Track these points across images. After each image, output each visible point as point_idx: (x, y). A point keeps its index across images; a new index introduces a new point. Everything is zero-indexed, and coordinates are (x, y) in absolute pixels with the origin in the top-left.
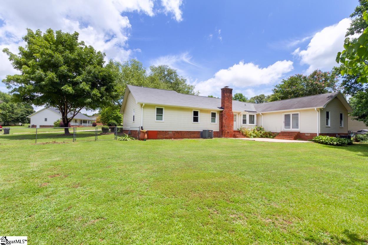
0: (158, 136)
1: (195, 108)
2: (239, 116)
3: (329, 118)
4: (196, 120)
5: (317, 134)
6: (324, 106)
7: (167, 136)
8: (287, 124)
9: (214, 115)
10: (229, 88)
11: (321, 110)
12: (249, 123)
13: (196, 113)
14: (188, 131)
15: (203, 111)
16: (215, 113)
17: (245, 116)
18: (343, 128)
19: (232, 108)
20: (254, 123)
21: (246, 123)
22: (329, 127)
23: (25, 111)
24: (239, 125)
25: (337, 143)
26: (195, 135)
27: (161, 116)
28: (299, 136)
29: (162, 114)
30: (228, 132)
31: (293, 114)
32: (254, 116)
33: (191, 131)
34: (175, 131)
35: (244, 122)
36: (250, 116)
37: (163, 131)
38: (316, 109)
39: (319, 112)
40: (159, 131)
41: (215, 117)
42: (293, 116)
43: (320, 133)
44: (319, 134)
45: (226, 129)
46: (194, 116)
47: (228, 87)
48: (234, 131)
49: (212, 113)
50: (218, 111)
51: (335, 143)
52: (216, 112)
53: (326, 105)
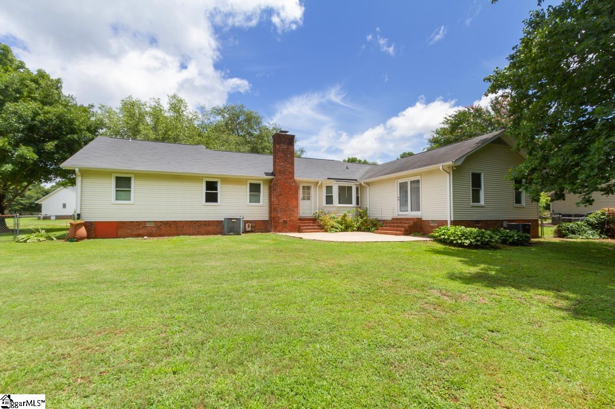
0: (120, 232)
1: (208, 174)
2: (317, 188)
3: (480, 187)
4: (212, 197)
5: (447, 221)
6: (456, 160)
7: (141, 232)
8: (403, 202)
9: (255, 188)
10: (288, 133)
11: (457, 171)
12: (339, 203)
13: (211, 186)
14: (192, 222)
15: (228, 180)
16: (259, 185)
17: (329, 189)
18: (524, 208)
19: (295, 175)
20: (351, 203)
21: (332, 203)
22: (483, 207)
23: (43, 193)
24: (318, 207)
25: (471, 242)
26: (210, 228)
27: (128, 193)
28: (417, 227)
29: (130, 187)
30: (285, 222)
31: (411, 182)
32: (351, 187)
33: (200, 221)
34: (162, 222)
35: (329, 200)
36: (341, 189)
37: (132, 222)
38: (441, 168)
39: (450, 174)
40: (121, 222)
41: (260, 192)
42: (412, 185)
43: (452, 219)
44: (451, 221)
45: (280, 215)
46: (206, 190)
47: (286, 132)
48: (301, 219)
49: (250, 184)
50: (265, 181)
51: (467, 242)
52: (261, 183)
53: (464, 158)
